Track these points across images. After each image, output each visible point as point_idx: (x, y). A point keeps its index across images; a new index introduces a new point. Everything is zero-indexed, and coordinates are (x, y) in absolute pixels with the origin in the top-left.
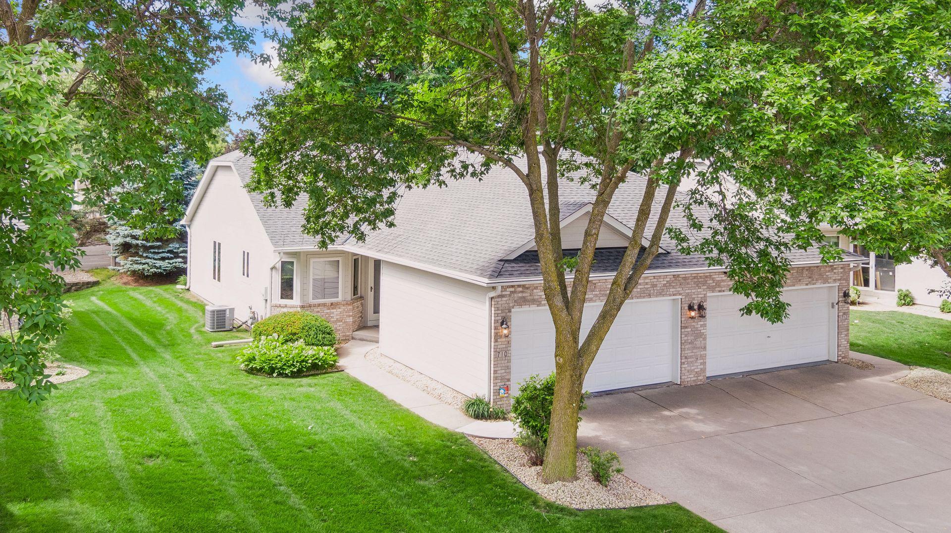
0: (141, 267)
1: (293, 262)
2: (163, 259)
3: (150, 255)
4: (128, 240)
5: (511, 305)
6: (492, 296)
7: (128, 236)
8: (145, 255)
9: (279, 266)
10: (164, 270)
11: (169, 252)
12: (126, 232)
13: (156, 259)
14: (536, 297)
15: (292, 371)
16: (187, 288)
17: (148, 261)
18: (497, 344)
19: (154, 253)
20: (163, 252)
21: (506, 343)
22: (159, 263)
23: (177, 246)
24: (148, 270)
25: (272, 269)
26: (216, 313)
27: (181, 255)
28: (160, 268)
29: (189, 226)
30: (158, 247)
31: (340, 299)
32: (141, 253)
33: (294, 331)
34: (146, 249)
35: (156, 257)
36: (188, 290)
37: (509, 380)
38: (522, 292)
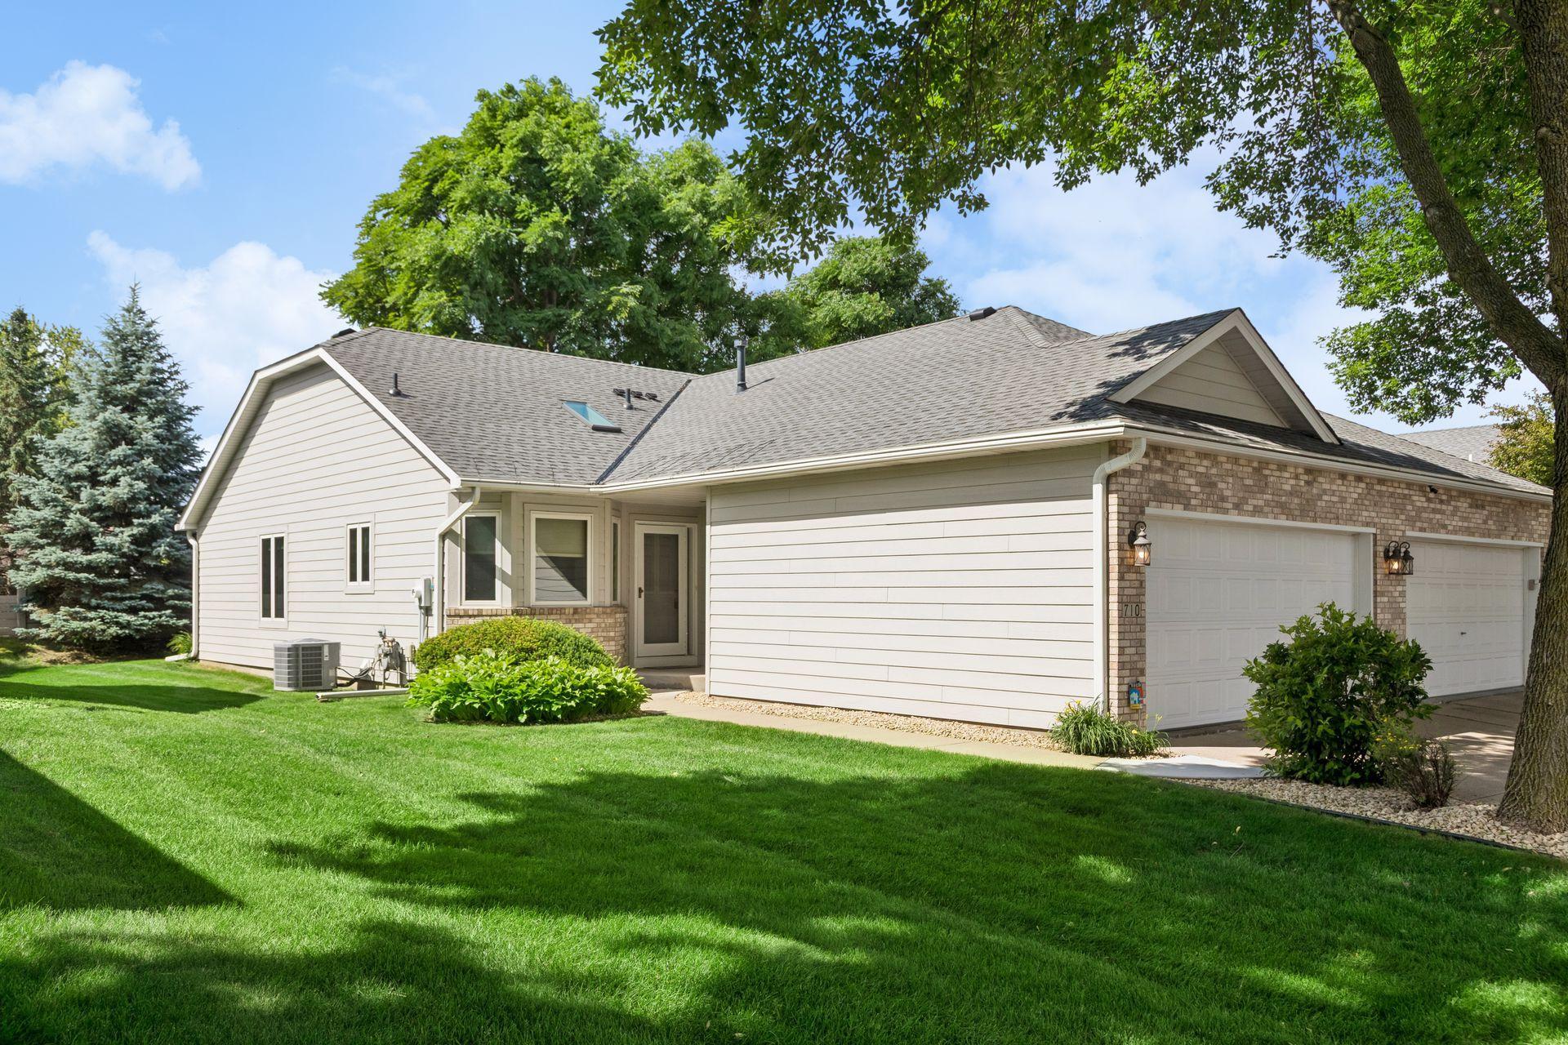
0: (86, 625)
1: (493, 519)
2: (133, 611)
3: (106, 603)
4: (58, 572)
5: (1145, 496)
6: (1109, 471)
7: (58, 564)
8: (94, 602)
9: (460, 529)
10: (137, 631)
11: (143, 597)
12: (53, 558)
13: (118, 611)
14: (1183, 488)
15: (564, 708)
16: (192, 655)
17: (102, 612)
18: (1124, 584)
19: (114, 599)
20: (131, 598)
21: (1137, 584)
22: (125, 618)
23: (161, 587)
24: (104, 631)
25: (443, 537)
26: (301, 652)
27: (171, 602)
28: (128, 625)
29: (195, 536)
30: (122, 588)
31: (590, 601)
32: (84, 600)
33: (526, 645)
34: (97, 590)
35: (117, 606)
36: (196, 659)
37: (1142, 672)
38: (1161, 471)
